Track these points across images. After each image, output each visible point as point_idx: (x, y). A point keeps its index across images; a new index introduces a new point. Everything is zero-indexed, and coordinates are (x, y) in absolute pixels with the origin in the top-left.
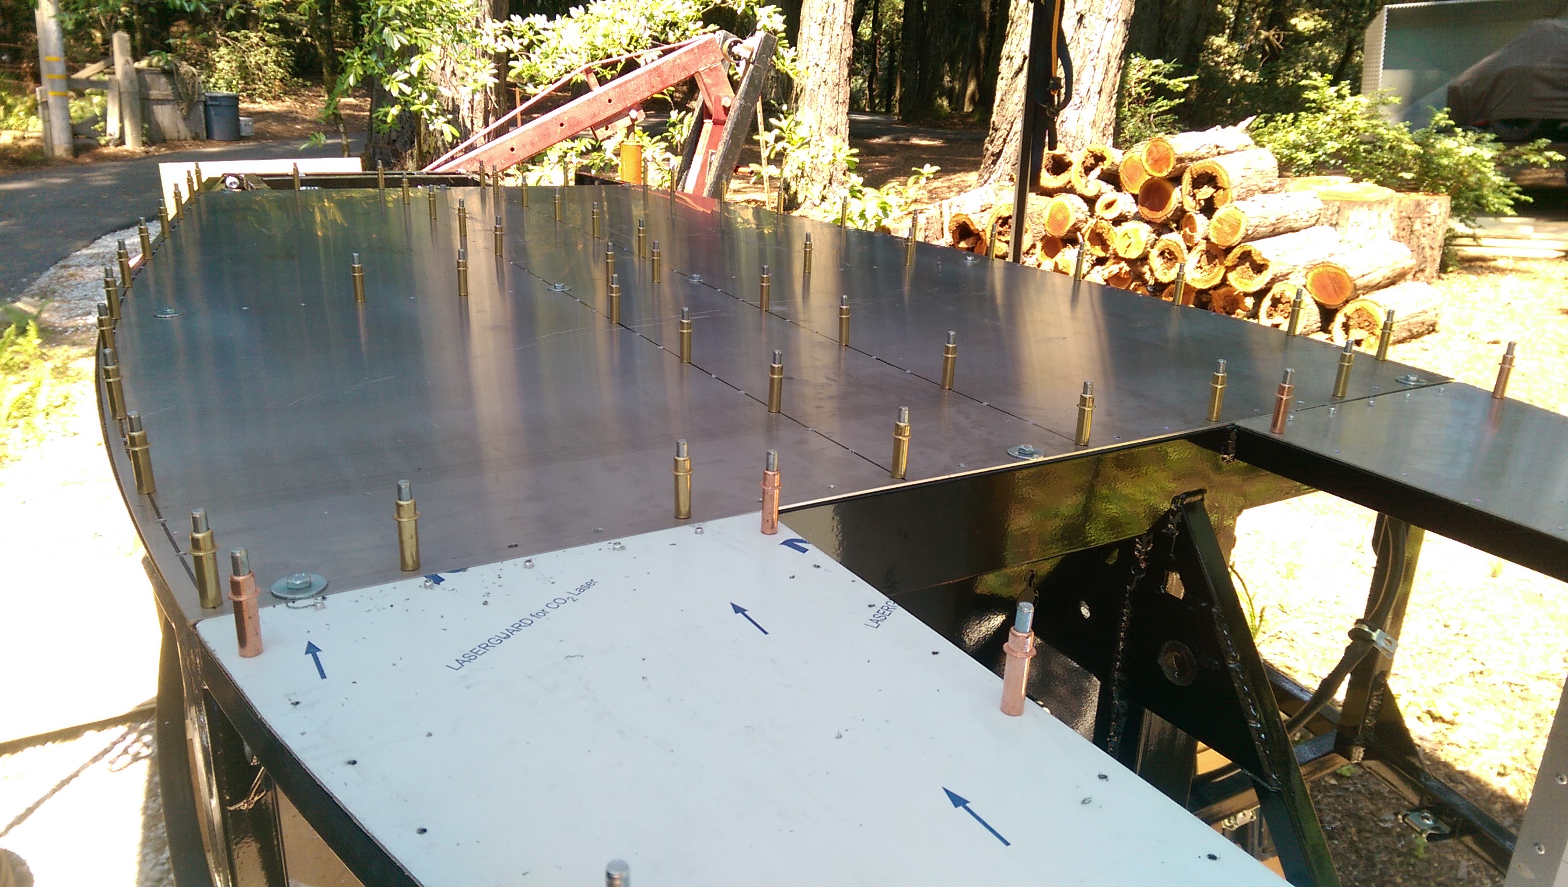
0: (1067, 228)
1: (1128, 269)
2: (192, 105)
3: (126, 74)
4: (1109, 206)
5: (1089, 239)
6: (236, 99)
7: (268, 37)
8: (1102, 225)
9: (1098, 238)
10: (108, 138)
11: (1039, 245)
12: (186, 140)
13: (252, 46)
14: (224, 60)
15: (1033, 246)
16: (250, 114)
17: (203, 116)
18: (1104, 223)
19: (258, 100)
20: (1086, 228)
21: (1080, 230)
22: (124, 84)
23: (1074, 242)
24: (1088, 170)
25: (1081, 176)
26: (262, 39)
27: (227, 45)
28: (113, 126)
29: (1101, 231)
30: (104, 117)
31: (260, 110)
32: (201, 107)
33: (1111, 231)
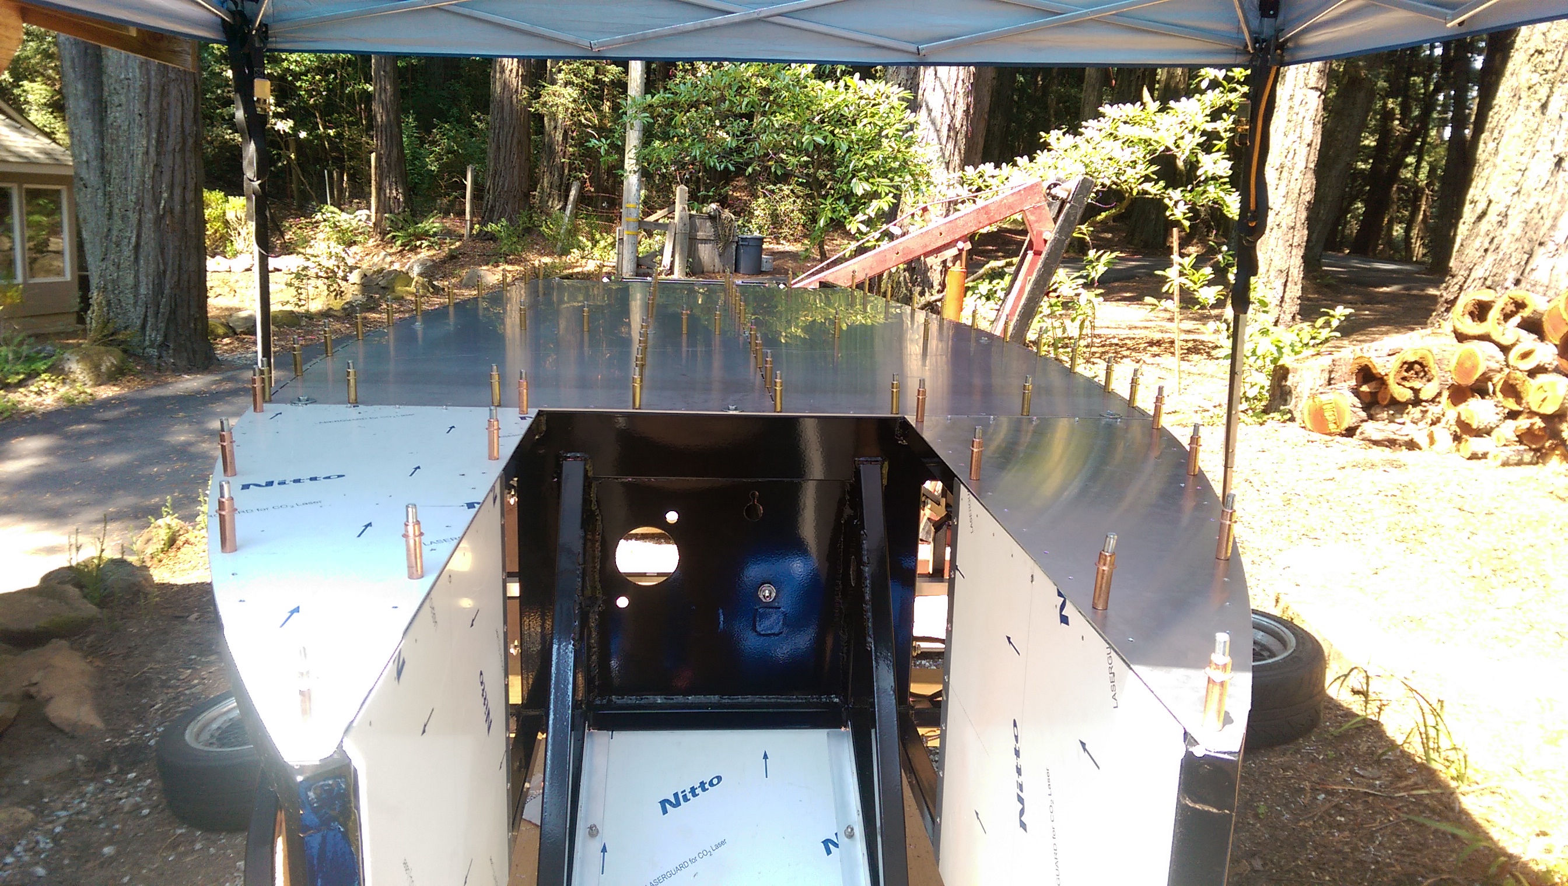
0: (1476, 377)
1: (1543, 425)
2: (727, 245)
3: (681, 218)
4: (1525, 356)
5: (1501, 391)
6: (761, 240)
7: (798, 189)
8: (1516, 376)
9: (1511, 390)
10: (662, 268)
11: (1446, 394)
12: (719, 272)
13: (783, 197)
14: (760, 209)
15: (1439, 394)
16: (773, 253)
17: (734, 253)
18: (1519, 374)
19: (782, 242)
20: (1498, 379)
21: (1490, 379)
22: (680, 226)
23: (1483, 393)
24: (1507, 317)
25: (1499, 324)
26: (792, 191)
27: (765, 196)
28: (666, 260)
29: (1514, 382)
30: (661, 252)
31: (782, 250)
32: (734, 246)
33: (1526, 383)
